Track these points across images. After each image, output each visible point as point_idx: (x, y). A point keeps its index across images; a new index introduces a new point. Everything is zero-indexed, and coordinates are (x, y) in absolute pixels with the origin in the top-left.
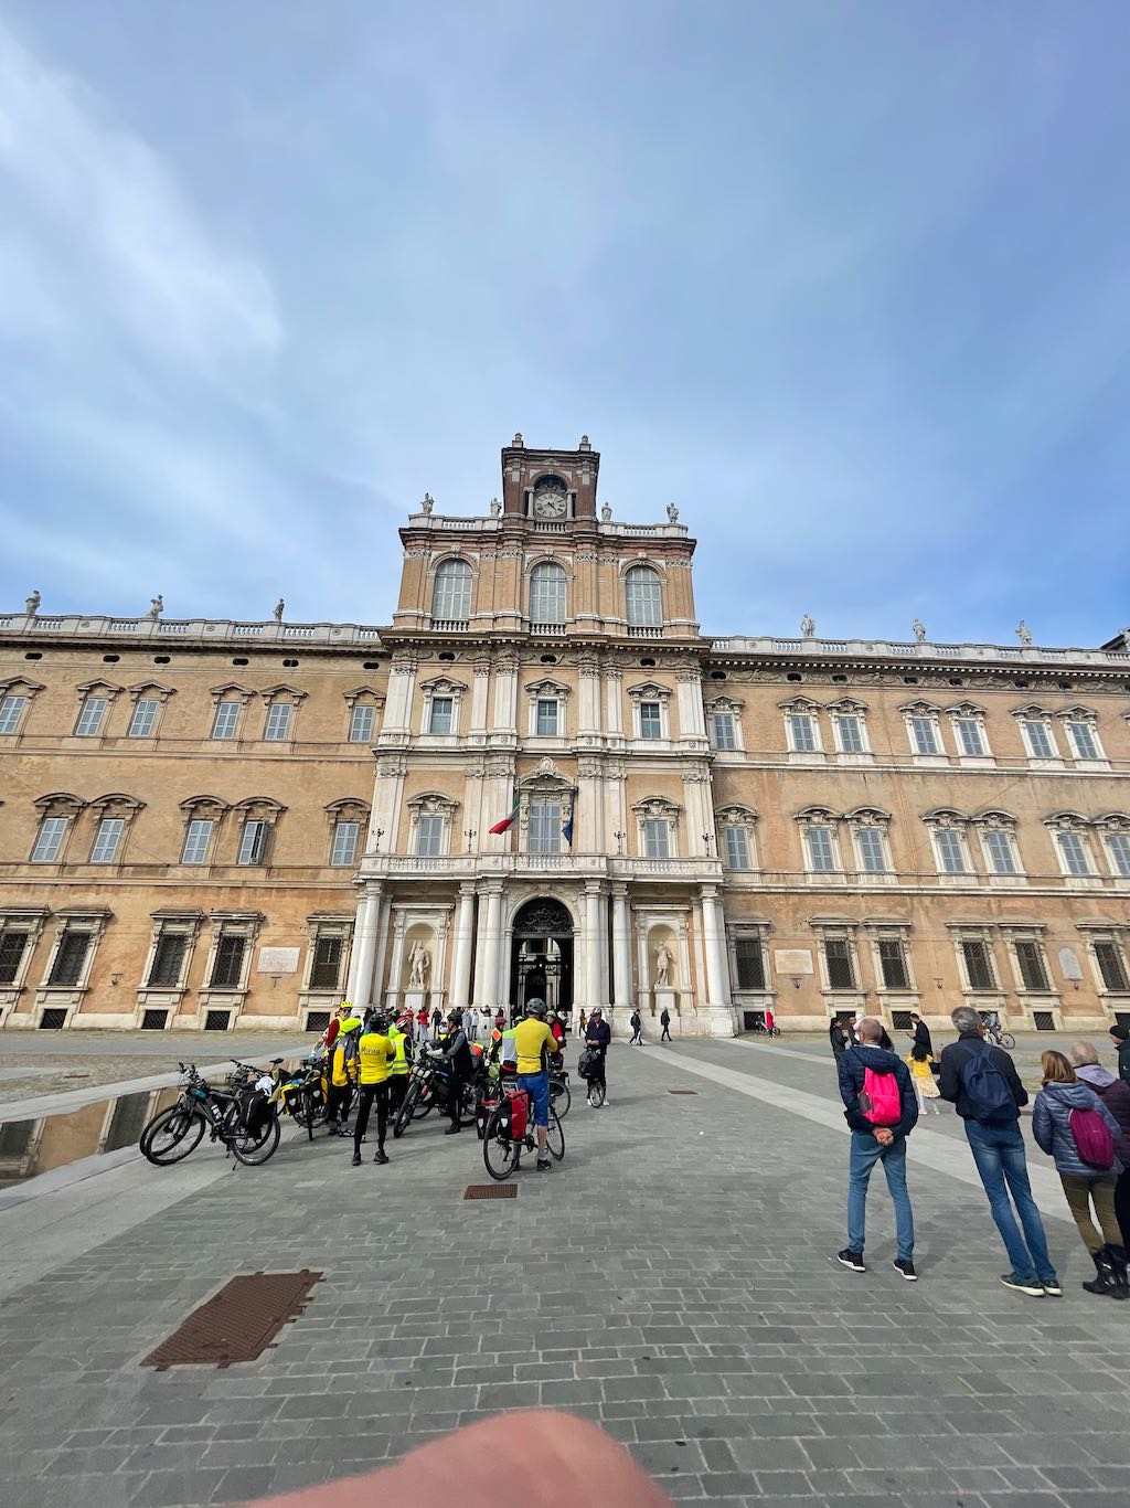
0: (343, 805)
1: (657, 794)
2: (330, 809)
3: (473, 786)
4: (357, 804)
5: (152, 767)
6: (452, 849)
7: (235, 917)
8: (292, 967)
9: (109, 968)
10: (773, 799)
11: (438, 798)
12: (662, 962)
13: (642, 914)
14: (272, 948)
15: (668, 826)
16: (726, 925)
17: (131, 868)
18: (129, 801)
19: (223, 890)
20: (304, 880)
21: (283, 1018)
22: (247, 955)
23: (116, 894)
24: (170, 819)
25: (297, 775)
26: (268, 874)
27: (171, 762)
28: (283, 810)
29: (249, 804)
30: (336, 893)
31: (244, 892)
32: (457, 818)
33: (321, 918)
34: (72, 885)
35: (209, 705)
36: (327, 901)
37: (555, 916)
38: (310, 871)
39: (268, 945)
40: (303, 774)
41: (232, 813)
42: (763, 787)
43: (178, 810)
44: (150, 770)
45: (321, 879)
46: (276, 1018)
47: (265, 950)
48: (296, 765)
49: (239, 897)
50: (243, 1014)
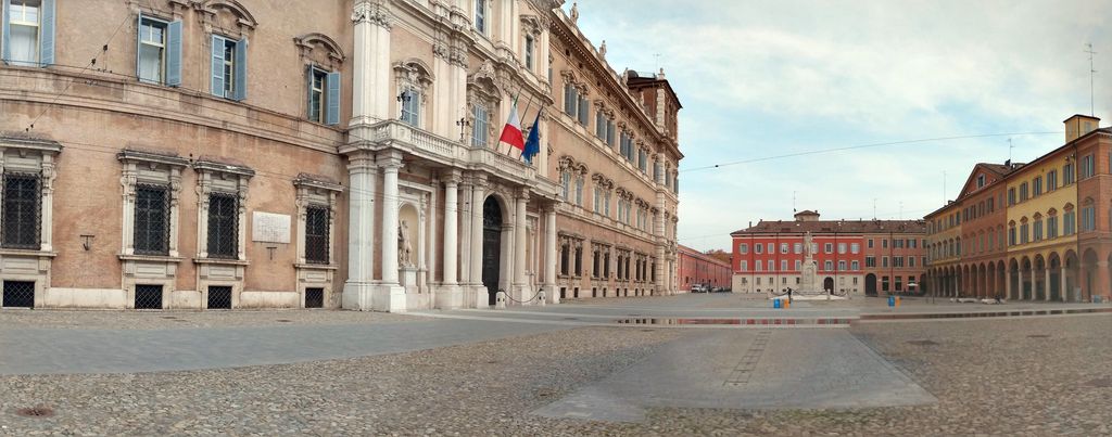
7: (229, 168)
8: (286, 237)
9: (73, 227)
14: (264, 214)
17: (70, 80)
19: (200, 131)
20: (285, 133)
21: (285, 294)
22: (243, 219)
23: (58, 119)
26: (249, 118)
30: (317, 155)
31: (225, 137)
36: (309, 163)
38: (289, 122)
39: (259, 209)
45: (302, 134)
46: (278, 294)
47: (257, 215)
49: (219, 143)
50: (245, 289)
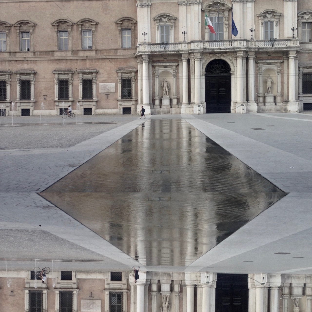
0: (123, 20)
1: (270, 8)
2: (118, 22)
3: (182, 9)
4: (129, 19)
6: (175, 39)
7: (87, 71)
8: (113, 90)
9: (41, 93)
11: (167, 16)
12: (269, 84)
13: (260, 64)
14: (104, 84)
15: (275, 24)
16: (299, 68)
17: (39, 53)
18: (29, 23)
19: (79, 61)
20: (112, 55)
21: (113, 110)
22: (95, 87)
23: (36, 64)
24: (49, 31)
25: (100, 7)
26: (96, 53)
27: (42, 4)
28: (97, 24)
29: (82, 22)
30: (126, 59)
31: (88, 61)
32: (177, 25)
33: (122, 71)
34: (16, 61)
36: (122, 63)
37: (222, 67)
38: (113, 51)
39: (102, 82)
40: (103, 6)
41: (75, 26)
43: (51, 26)
44: (34, 8)
45: (119, 54)
46: (111, 110)
47: (101, 84)
48: (99, 2)
49: (86, 63)
50: (97, 109)
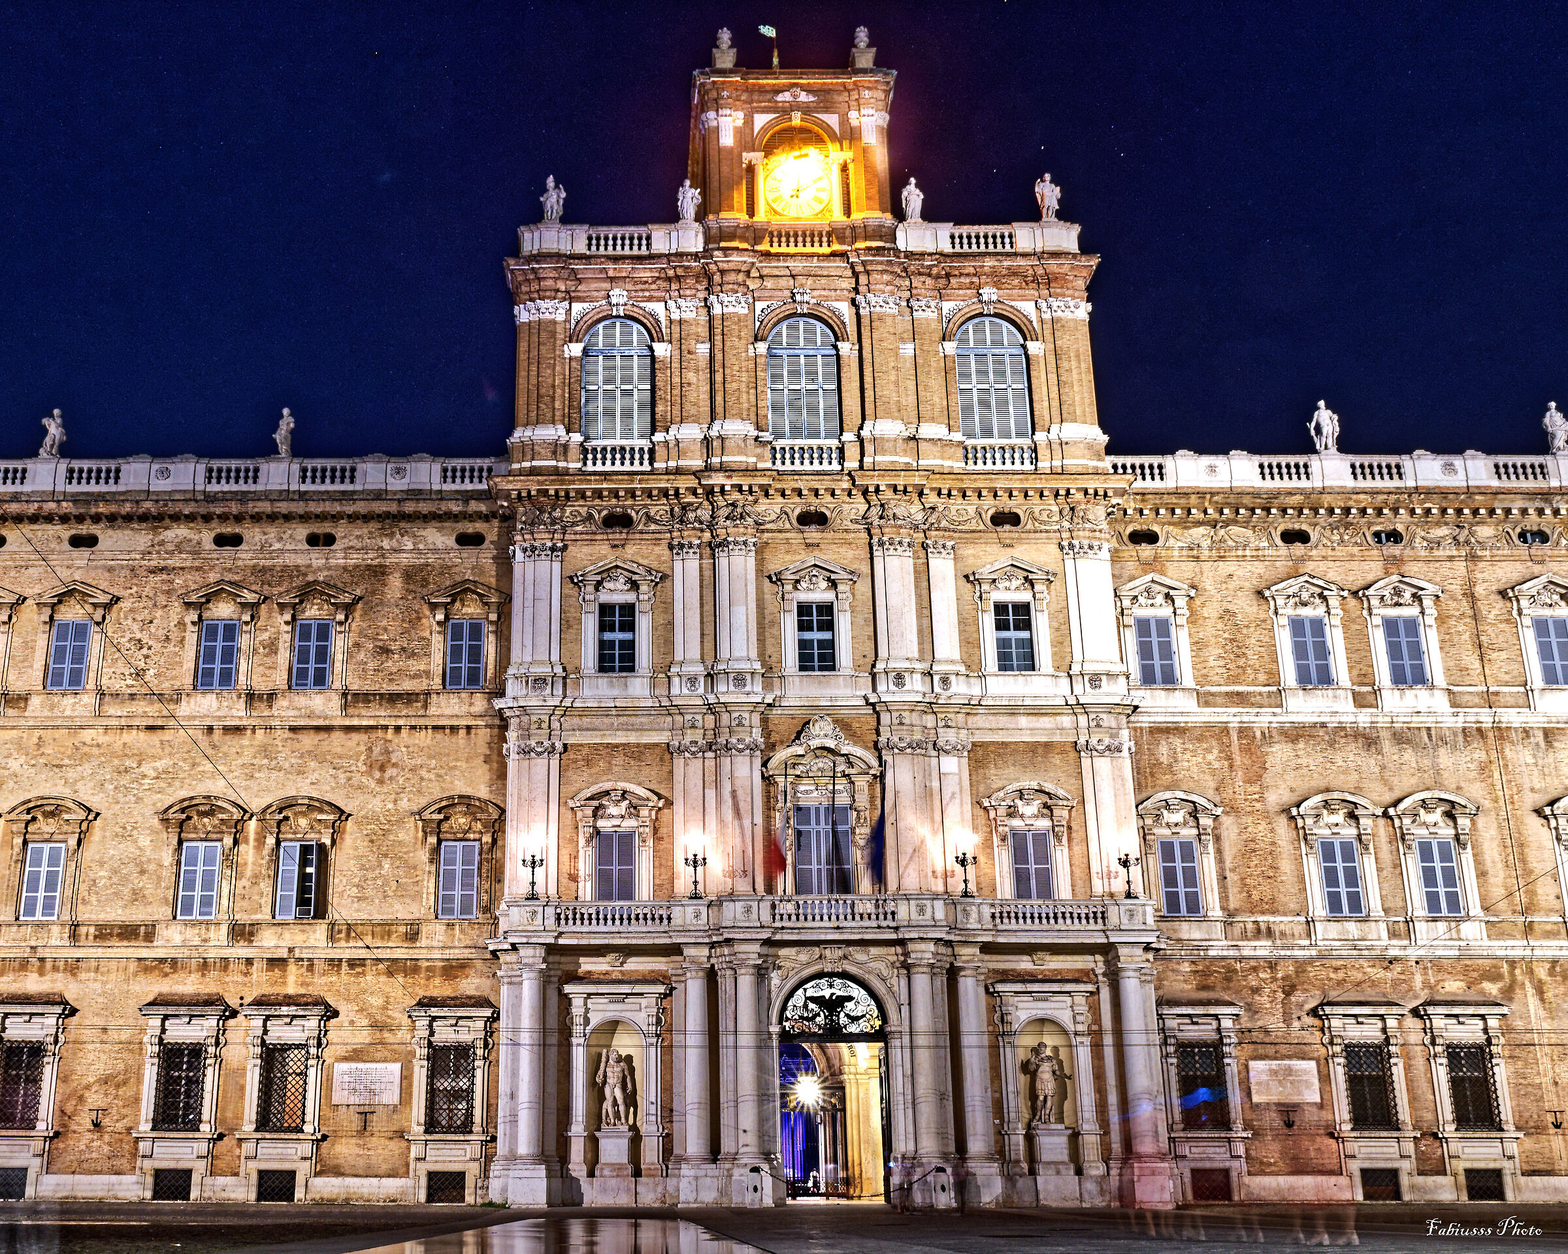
0: (449, 806)
1: (1028, 778)
2: (426, 815)
3: (687, 769)
5: (98, 745)
6: (656, 888)
8: (391, 1097)
9: (81, 1099)
10: (1249, 781)
12: (1044, 1082)
13: (1007, 1000)
14: (354, 1065)
15: (1052, 840)
17: (92, 929)
18: (67, 809)
19: (254, 966)
20: (394, 944)
21: (386, 1182)
22: (313, 1076)
24: (145, 841)
25: (359, 754)
27: (130, 737)
28: (343, 818)
29: (280, 810)
30: (455, 965)
31: (292, 967)
32: (664, 831)
33: (435, 1011)
35: (181, 624)
38: (401, 929)
39: (345, 1059)
40: (370, 751)
41: (253, 827)
42: (1229, 758)
43: (156, 822)
44: (95, 751)
45: (424, 942)
46: (374, 1181)
47: (340, 1067)
48: (356, 737)
49: (284, 977)
50: (317, 1174)
